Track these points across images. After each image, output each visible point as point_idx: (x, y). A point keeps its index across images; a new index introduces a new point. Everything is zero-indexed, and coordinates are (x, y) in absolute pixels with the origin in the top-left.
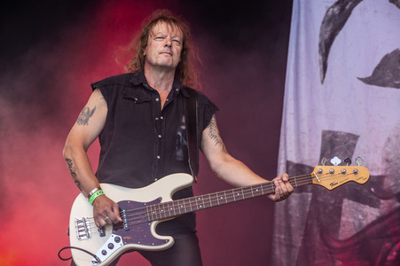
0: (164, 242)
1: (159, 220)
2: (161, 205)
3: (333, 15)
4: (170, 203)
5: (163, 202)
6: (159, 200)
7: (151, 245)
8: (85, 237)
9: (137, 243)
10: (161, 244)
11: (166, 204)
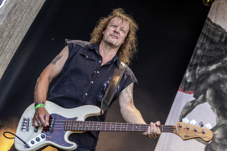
0: (70, 145)
1: (71, 130)
2: (76, 122)
3: (189, 106)
4: (81, 122)
5: (77, 120)
6: (76, 118)
7: (61, 145)
8: (25, 130)
9: (53, 142)
10: (67, 146)
11: (78, 122)
